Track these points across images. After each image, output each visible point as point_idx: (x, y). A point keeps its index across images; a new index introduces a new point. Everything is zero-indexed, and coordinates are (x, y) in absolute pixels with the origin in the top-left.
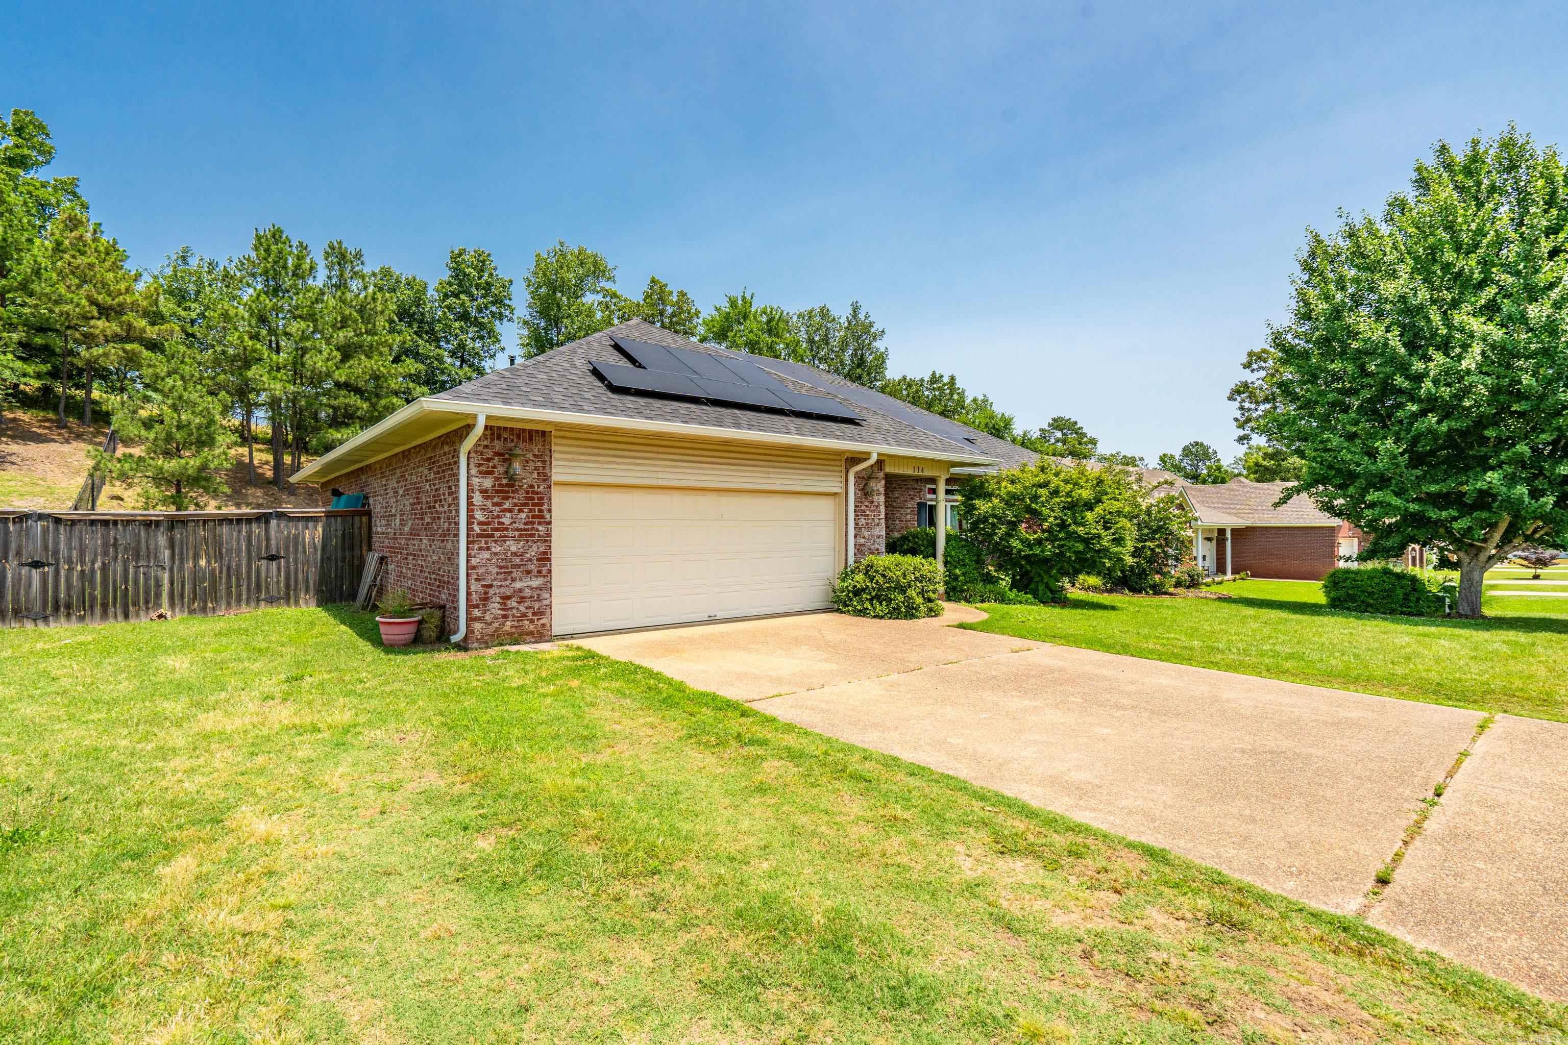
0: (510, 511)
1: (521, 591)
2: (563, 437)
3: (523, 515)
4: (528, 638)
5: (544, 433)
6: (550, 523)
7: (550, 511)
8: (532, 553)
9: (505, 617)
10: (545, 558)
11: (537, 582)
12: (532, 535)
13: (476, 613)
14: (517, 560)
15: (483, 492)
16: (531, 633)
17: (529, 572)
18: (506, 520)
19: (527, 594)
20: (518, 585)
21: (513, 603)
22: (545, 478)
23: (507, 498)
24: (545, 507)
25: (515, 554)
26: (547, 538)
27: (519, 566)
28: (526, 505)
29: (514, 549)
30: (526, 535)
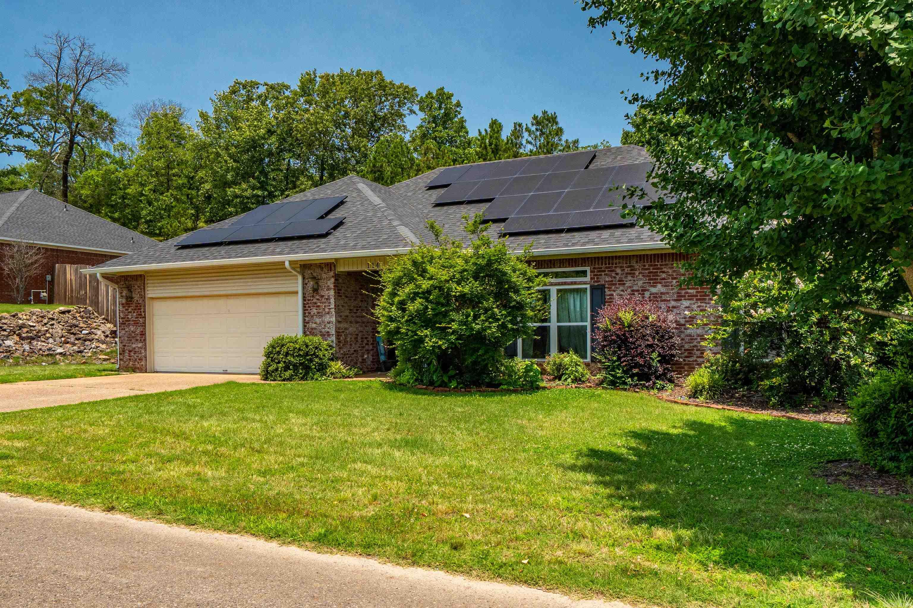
0: (130, 312)
1: (135, 348)
2: (151, 276)
3: (135, 314)
4: (137, 371)
5: (141, 275)
6: (145, 317)
7: (144, 312)
8: (138, 331)
9: (130, 359)
10: (143, 334)
11: (140, 345)
12: (138, 323)
13: (122, 357)
14: (133, 334)
15: (123, 304)
16: (138, 368)
17: (137, 340)
18: (130, 317)
19: (137, 349)
20: (134, 346)
21: (132, 354)
22: (143, 297)
23: (129, 307)
24: (142, 310)
25: (132, 332)
26: (144, 325)
27: (133, 337)
28: (135, 309)
29: (132, 329)
30: (136, 323)
